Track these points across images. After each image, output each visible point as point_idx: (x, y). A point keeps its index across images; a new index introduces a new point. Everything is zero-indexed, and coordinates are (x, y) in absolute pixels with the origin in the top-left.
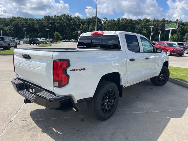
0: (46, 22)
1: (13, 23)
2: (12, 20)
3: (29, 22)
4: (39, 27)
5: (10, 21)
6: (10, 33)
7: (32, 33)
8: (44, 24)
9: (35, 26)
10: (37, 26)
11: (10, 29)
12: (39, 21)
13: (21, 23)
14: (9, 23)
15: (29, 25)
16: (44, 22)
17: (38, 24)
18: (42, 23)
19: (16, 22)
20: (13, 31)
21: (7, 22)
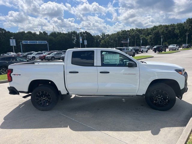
0: (188, 26)
1: (154, 31)
2: (153, 29)
3: (170, 28)
4: (180, 32)
5: (152, 30)
6: (150, 41)
7: (172, 39)
8: (185, 28)
9: (175, 32)
10: (177, 31)
11: (151, 38)
12: (180, 26)
13: (161, 31)
14: (150, 32)
15: (170, 31)
16: (186, 26)
17: (179, 29)
18: (184, 27)
19: (157, 30)
20: (153, 39)
21: (149, 32)
